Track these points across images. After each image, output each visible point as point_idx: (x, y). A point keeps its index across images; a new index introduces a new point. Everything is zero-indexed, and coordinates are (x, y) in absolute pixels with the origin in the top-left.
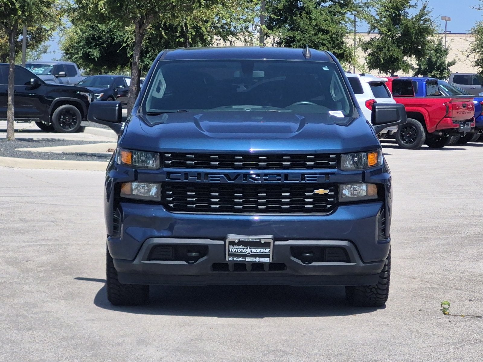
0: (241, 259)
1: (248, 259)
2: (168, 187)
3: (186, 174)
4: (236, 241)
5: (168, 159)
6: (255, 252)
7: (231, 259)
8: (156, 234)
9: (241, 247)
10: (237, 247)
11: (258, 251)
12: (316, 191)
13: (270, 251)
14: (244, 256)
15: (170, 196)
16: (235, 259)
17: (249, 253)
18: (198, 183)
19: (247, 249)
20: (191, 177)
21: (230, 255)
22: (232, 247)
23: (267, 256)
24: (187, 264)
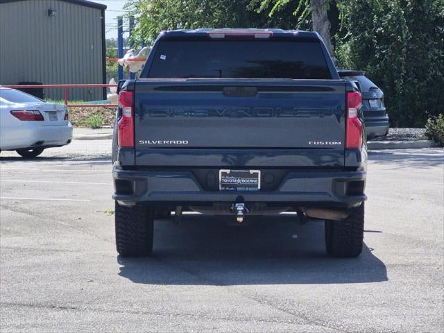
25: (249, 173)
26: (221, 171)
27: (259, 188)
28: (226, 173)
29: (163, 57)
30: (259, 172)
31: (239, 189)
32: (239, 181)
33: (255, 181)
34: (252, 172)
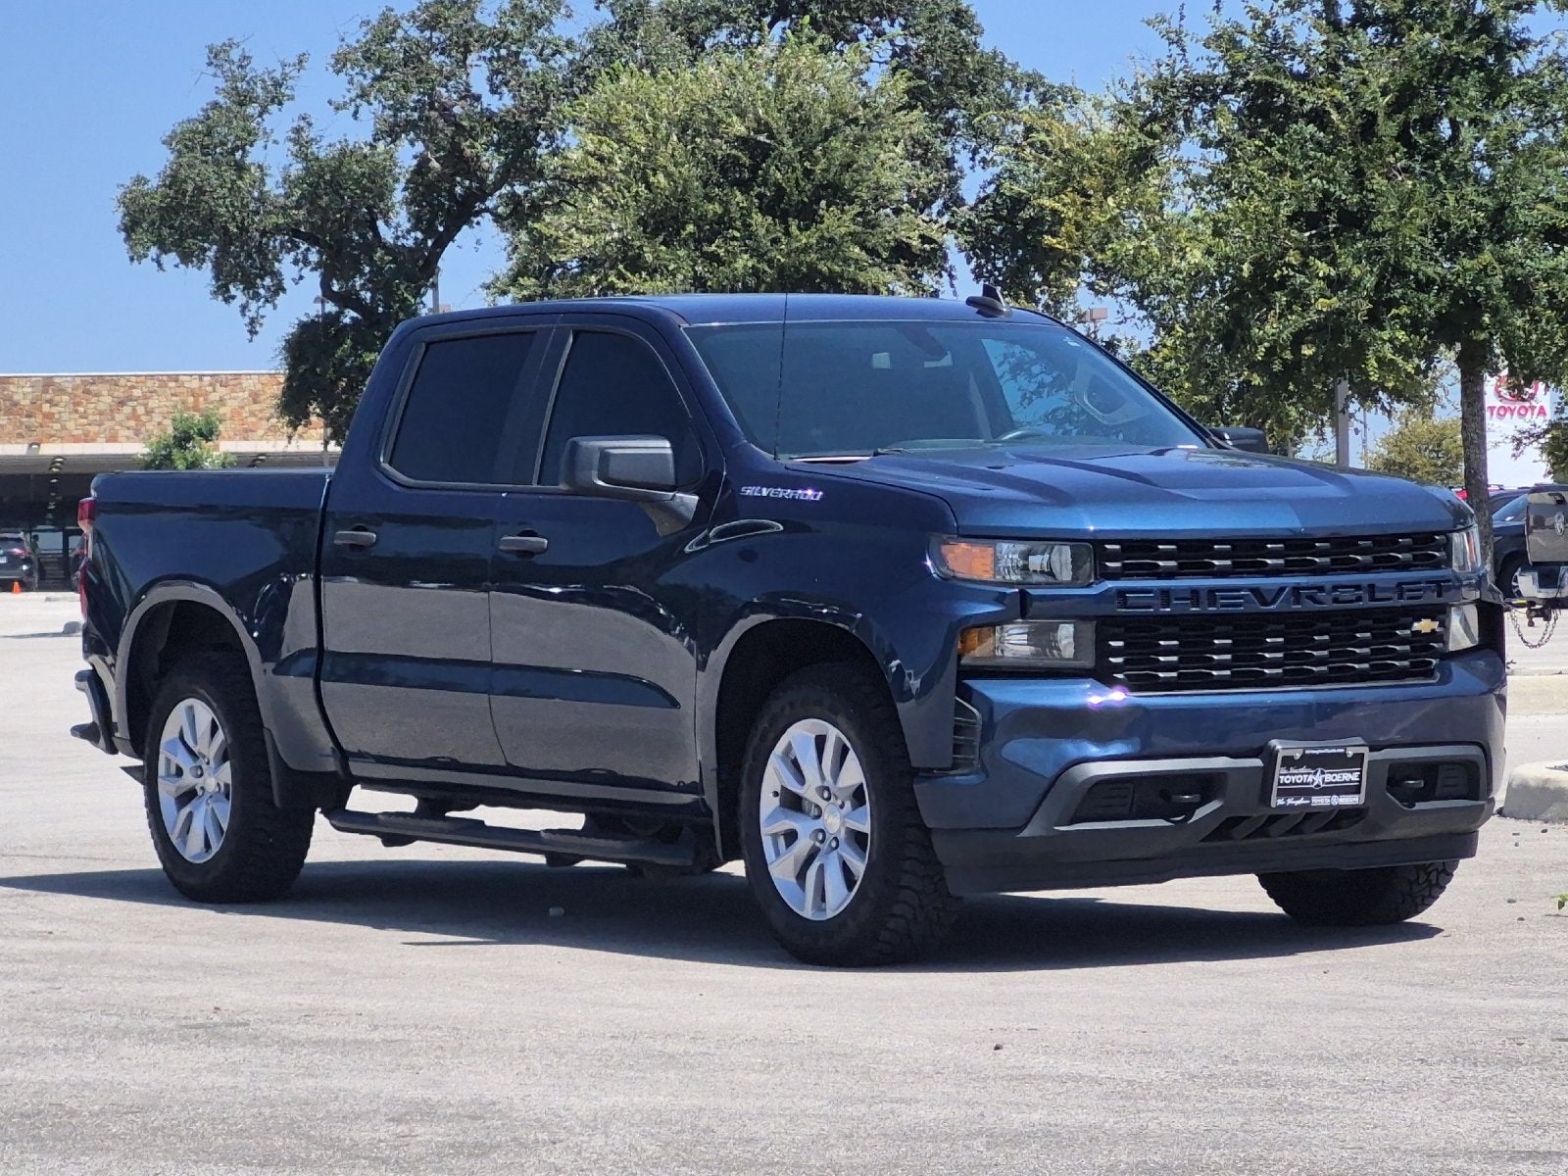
0: (1301, 801)
1: (1319, 801)
2: (1116, 630)
3: (1165, 593)
4: (1298, 756)
5: (1113, 556)
6: (1331, 783)
7: (1281, 802)
8: (1093, 750)
9: (1303, 770)
10: (1296, 771)
11: (1338, 778)
12: (1416, 626)
13: (1360, 776)
14: (1308, 792)
15: (1116, 652)
16: (1290, 801)
17: (1318, 786)
18: (1194, 615)
19: (1315, 774)
20: (1176, 599)
21: (1282, 793)
22: (1285, 772)
23: (1356, 790)
24: (1169, 824)
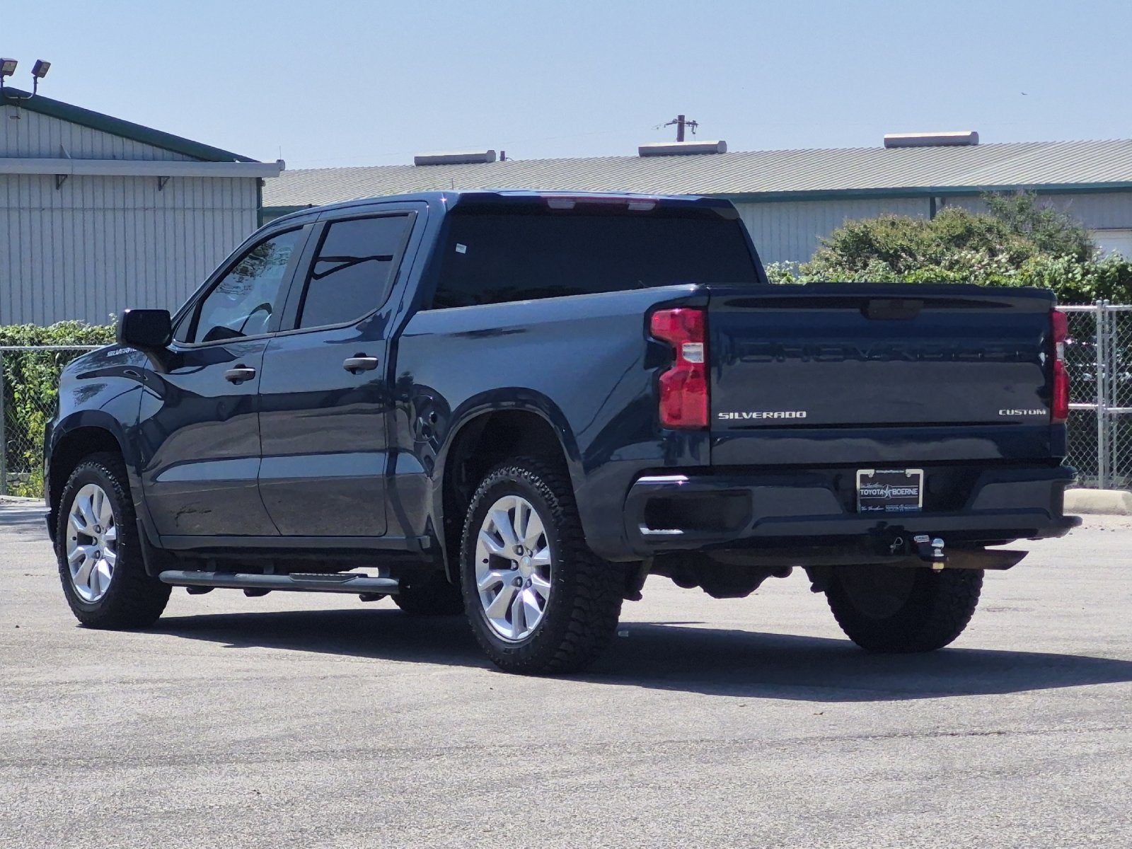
25: (904, 474)
26: (860, 472)
27: (920, 505)
28: (867, 476)
29: (461, 249)
30: (920, 472)
31: (888, 508)
32: (887, 492)
33: (914, 492)
34: (910, 472)
